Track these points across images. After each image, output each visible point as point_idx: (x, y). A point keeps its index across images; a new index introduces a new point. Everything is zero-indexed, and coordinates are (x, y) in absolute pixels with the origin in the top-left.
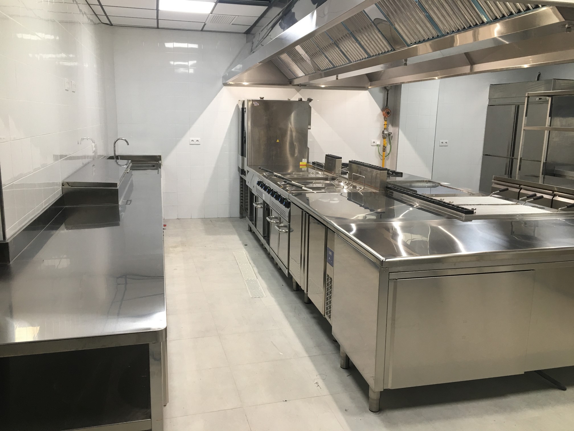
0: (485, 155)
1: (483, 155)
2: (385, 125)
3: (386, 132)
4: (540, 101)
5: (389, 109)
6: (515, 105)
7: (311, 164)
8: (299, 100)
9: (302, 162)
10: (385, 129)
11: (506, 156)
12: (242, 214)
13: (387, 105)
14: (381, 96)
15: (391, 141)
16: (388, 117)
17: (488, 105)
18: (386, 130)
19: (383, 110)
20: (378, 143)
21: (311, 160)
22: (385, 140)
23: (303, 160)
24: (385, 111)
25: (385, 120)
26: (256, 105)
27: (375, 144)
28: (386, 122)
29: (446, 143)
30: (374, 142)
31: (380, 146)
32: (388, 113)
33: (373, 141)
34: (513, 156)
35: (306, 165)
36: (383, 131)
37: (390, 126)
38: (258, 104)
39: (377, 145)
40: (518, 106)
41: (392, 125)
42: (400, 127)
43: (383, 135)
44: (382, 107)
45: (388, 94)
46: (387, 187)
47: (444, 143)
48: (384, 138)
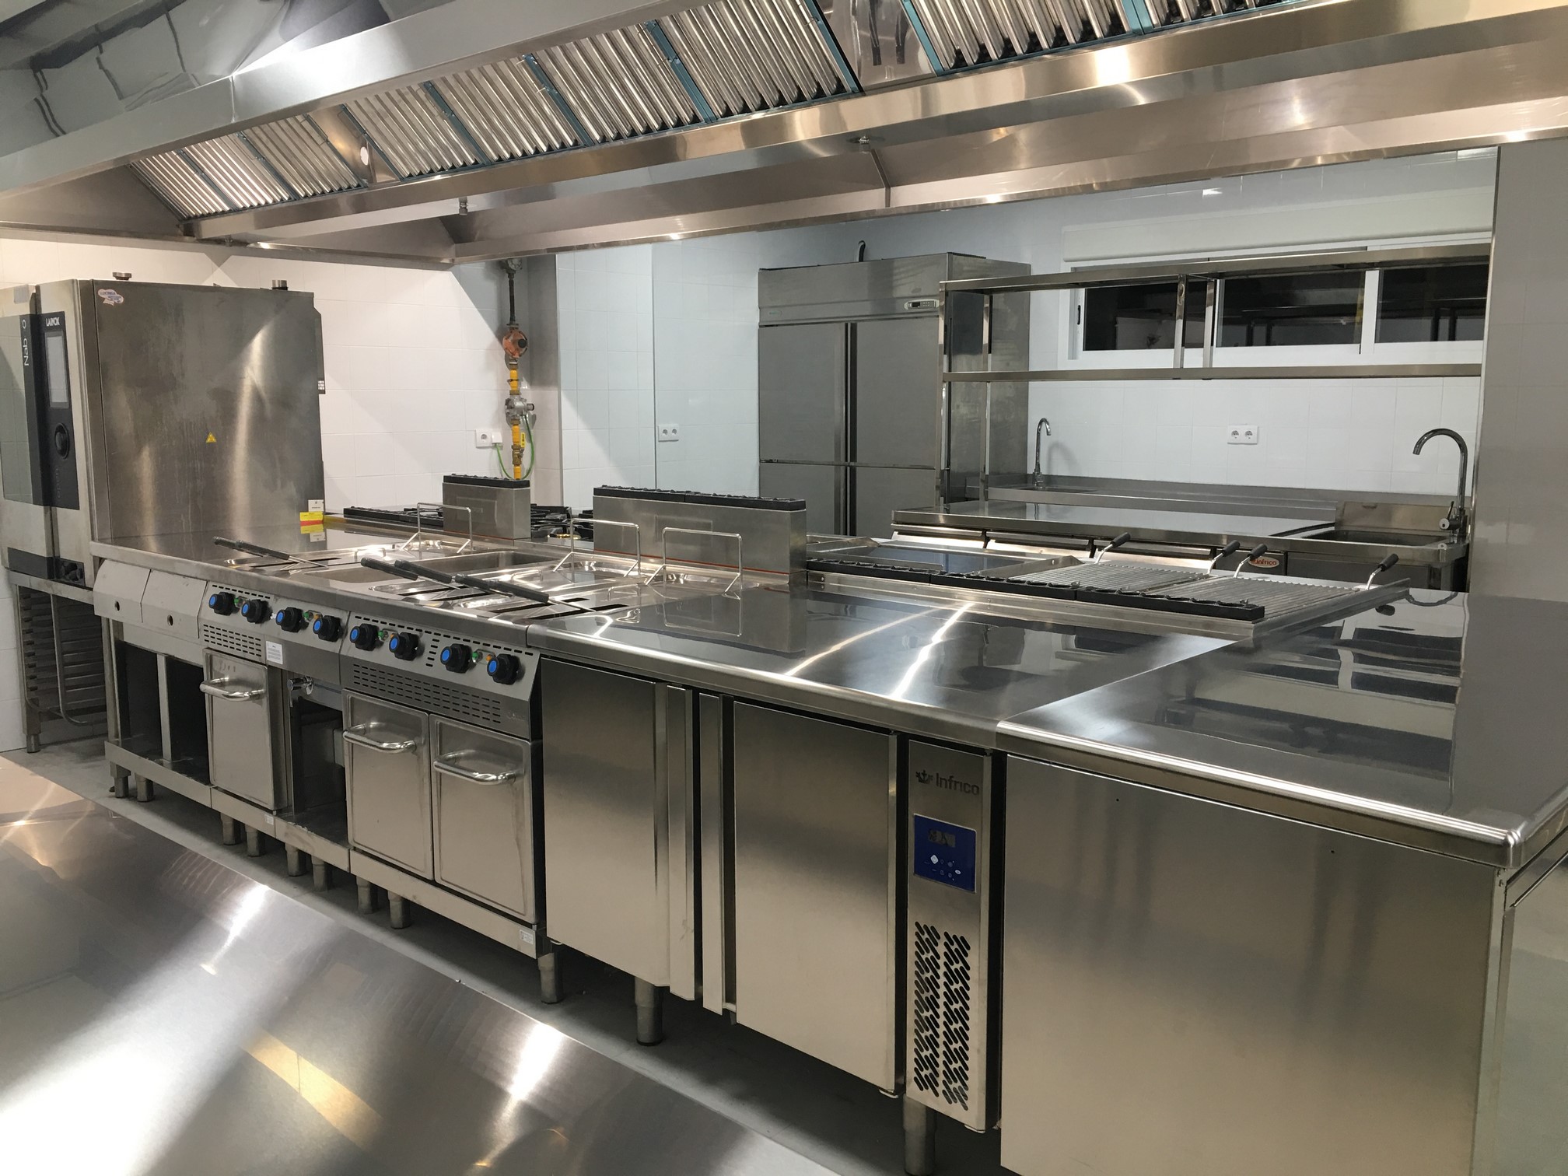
0: (767, 462)
1: (760, 461)
2: (512, 380)
3: (518, 404)
4: (918, 310)
5: (520, 332)
6: (843, 325)
8: (274, 288)
9: (307, 511)
10: (512, 393)
11: (832, 459)
13: (512, 319)
14: (491, 288)
15: (532, 431)
16: (520, 356)
17: (760, 326)
18: (516, 397)
19: (501, 334)
20: (497, 437)
22: (516, 427)
23: (311, 503)
24: (511, 338)
25: (511, 367)
26: (112, 303)
27: (487, 443)
28: (514, 372)
29: (674, 431)
30: (484, 437)
31: (502, 447)
32: (522, 344)
33: (480, 431)
34: (854, 458)
35: (322, 522)
36: (508, 402)
37: (525, 386)
38: (122, 300)
39: (495, 445)
40: (854, 327)
41: (531, 383)
42: (562, 388)
43: (507, 414)
44: (496, 325)
45: (511, 284)
47: (670, 431)
48: (515, 422)
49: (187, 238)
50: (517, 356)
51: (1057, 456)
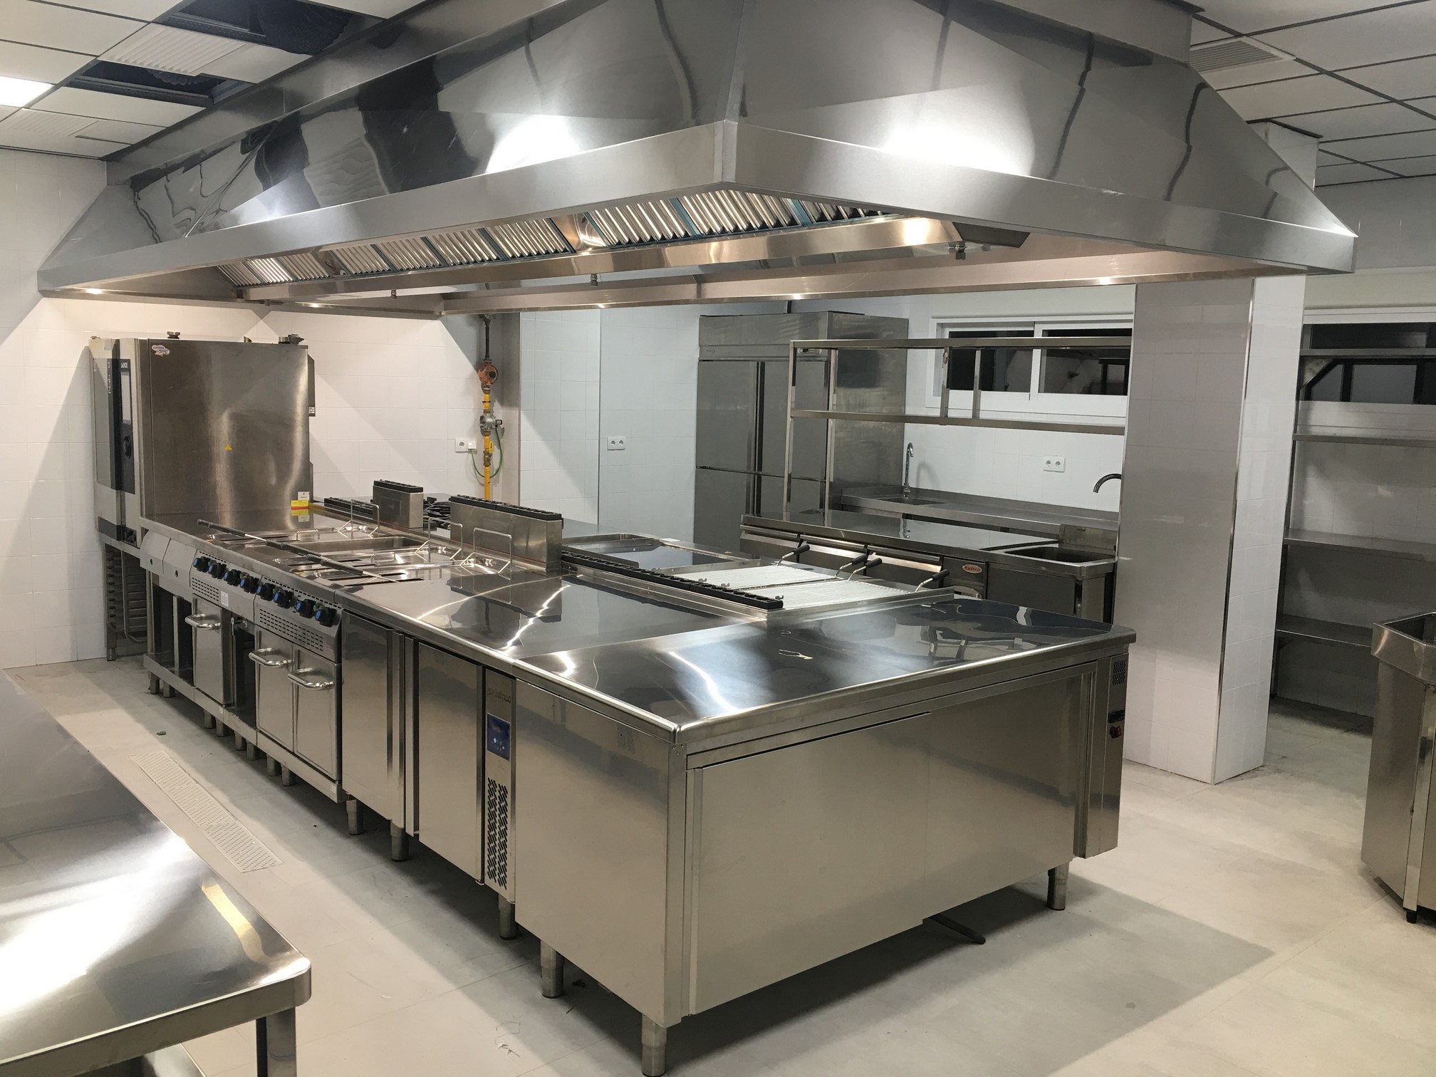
0: (701, 468)
1: (697, 467)
2: (484, 402)
3: (489, 420)
4: (806, 354)
5: (492, 366)
6: (756, 363)
7: (323, 505)
8: (280, 343)
9: (297, 499)
10: (485, 412)
11: (745, 469)
12: (114, 649)
13: (487, 356)
14: (471, 333)
15: (501, 440)
16: (492, 384)
17: (700, 361)
18: (488, 415)
19: (479, 366)
20: (472, 444)
21: (321, 493)
22: (487, 437)
23: (300, 494)
24: (485, 370)
25: (485, 392)
26: (161, 354)
27: (464, 448)
28: (487, 395)
29: (621, 442)
30: (462, 444)
31: (476, 452)
32: (492, 375)
33: (459, 440)
34: (760, 469)
35: (308, 508)
36: (482, 418)
37: (497, 404)
38: (168, 352)
39: (470, 451)
40: (763, 364)
41: (502, 403)
42: (522, 408)
43: (481, 427)
44: (475, 359)
45: (487, 329)
46: (564, 558)
47: (617, 442)
48: (486, 434)
49: (239, 300)
50: (489, 384)
51: (923, 473)
